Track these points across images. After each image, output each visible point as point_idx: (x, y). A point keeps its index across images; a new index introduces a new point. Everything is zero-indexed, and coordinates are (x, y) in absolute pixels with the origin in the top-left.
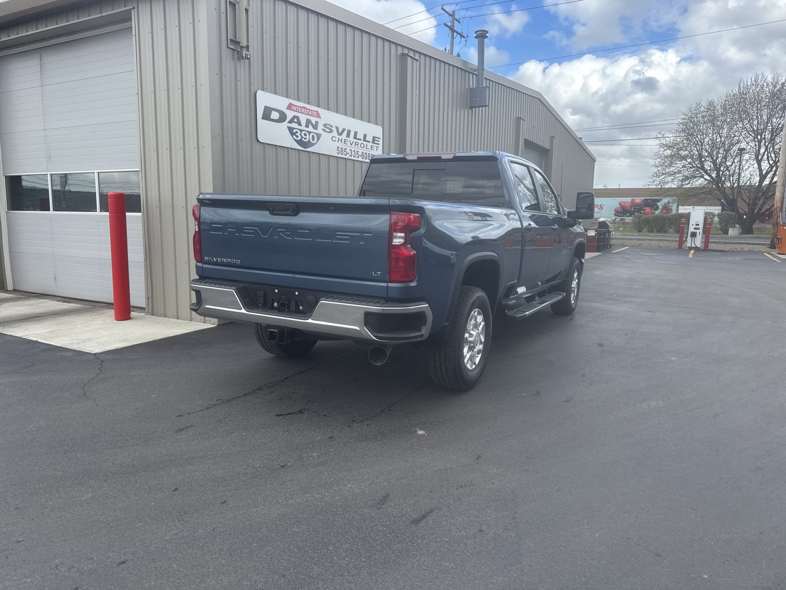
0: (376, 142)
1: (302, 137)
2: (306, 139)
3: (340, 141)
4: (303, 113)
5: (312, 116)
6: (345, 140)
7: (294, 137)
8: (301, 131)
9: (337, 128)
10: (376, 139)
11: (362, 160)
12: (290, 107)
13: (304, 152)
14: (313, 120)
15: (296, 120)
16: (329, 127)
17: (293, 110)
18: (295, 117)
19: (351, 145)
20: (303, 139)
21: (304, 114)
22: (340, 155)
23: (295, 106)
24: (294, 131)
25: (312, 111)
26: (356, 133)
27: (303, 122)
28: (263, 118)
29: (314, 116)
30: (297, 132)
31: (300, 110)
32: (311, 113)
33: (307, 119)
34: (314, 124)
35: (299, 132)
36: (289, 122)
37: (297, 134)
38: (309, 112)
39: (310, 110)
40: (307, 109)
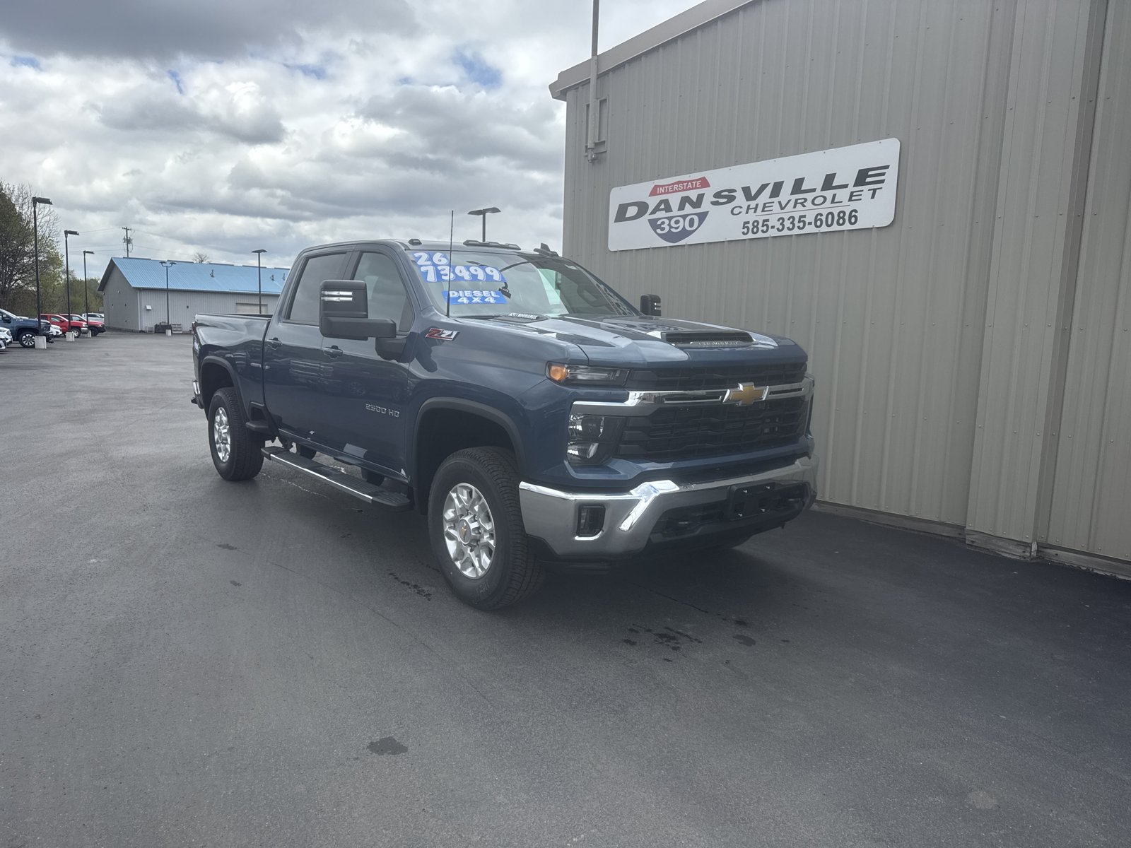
0: (868, 180)
1: (671, 227)
2: (678, 228)
3: (751, 211)
4: (676, 191)
5: (693, 189)
6: (765, 204)
7: (659, 231)
8: (670, 219)
9: (746, 190)
10: (870, 173)
11: (816, 230)
13: (674, 248)
14: (693, 195)
15: (662, 206)
16: (728, 193)
17: (660, 194)
18: (661, 202)
19: (782, 208)
20: (673, 230)
21: (679, 191)
22: (750, 236)
23: (662, 186)
24: (659, 223)
25: (691, 181)
26: (798, 183)
27: (674, 204)
28: (616, 221)
29: (696, 188)
30: (663, 223)
31: (670, 189)
32: (690, 186)
33: (682, 197)
34: (695, 201)
35: (667, 222)
36: (651, 214)
37: (662, 226)
38: (686, 186)
39: (688, 182)
40: (683, 182)
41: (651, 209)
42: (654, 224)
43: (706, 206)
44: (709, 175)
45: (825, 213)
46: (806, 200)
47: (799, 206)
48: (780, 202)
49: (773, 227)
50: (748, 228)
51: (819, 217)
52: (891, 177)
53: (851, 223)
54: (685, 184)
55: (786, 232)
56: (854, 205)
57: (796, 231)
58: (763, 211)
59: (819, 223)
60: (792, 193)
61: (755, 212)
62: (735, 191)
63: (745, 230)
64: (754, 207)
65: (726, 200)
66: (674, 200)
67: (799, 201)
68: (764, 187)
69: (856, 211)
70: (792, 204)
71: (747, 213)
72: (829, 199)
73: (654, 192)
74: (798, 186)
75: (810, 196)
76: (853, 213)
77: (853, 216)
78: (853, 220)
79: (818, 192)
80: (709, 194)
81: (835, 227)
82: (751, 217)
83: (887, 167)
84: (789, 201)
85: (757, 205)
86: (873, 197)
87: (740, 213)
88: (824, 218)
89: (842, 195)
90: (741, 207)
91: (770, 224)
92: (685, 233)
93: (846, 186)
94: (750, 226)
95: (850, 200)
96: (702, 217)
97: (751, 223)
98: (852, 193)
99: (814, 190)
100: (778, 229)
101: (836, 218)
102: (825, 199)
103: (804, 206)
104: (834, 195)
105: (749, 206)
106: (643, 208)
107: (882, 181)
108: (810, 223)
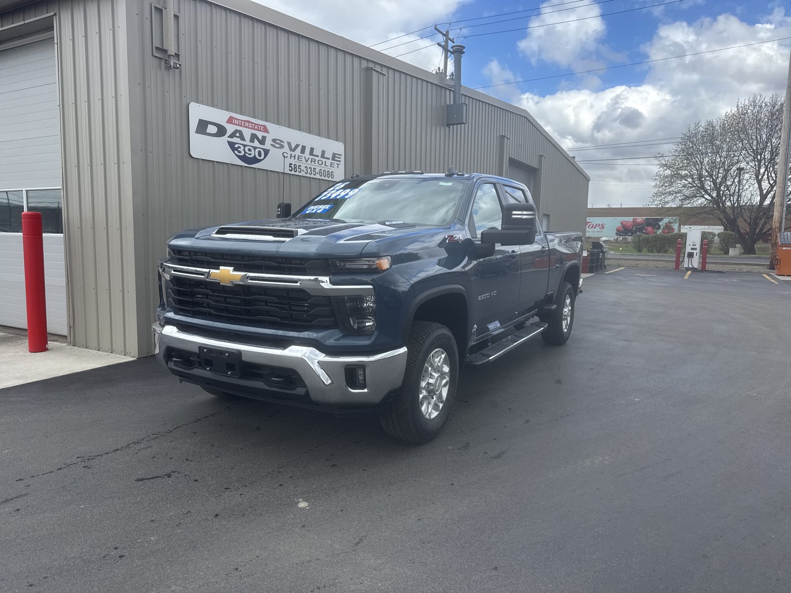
0: (336, 159)
2: (250, 154)
3: (293, 158)
4: (246, 127)
5: (258, 130)
6: (299, 156)
7: (236, 152)
8: (245, 146)
9: (289, 144)
10: (336, 156)
12: (230, 120)
13: (248, 168)
14: (260, 135)
15: (238, 135)
16: (279, 142)
17: (234, 124)
18: (236, 131)
19: (307, 161)
20: (247, 155)
21: (249, 128)
22: (293, 172)
23: (237, 119)
24: (236, 146)
25: (258, 125)
26: (312, 150)
27: (247, 136)
28: (196, 132)
29: (260, 131)
31: (242, 124)
32: (256, 127)
33: (252, 134)
35: (242, 148)
36: (229, 137)
37: (238, 149)
38: (254, 126)
39: (255, 124)
40: (252, 123)
41: (228, 134)
42: (232, 145)
43: (267, 146)
44: (269, 125)
48: (305, 157)
49: (302, 171)
50: (291, 167)
51: (321, 171)
56: (332, 169)
58: (298, 159)
59: (320, 174)
60: (310, 154)
61: (295, 159)
62: (283, 142)
65: (279, 146)
66: (247, 133)
67: (313, 160)
68: (298, 146)
69: (333, 172)
70: (310, 160)
71: (290, 158)
75: (317, 159)
78: (332, 176)
79: (320, 158)
80: (269, 138)
81: (326, 178)
82: (292, 161)
83: (341, 155)
85: (295, 155)
86: (338, 167)
87: (287, 157)
90: (287, 154)
91: (301, 168)
93: (330, 159)
95: (331, 166)
96: (266, 151)
97: (293, 165)
98: (331, 163)
99: (318, 156)
100: (305, 173)
101: (326, 174)
102: (322, 162)
104: (326, 162)
105: (291, 154)
107: (341, 161)
108: (317, 173)
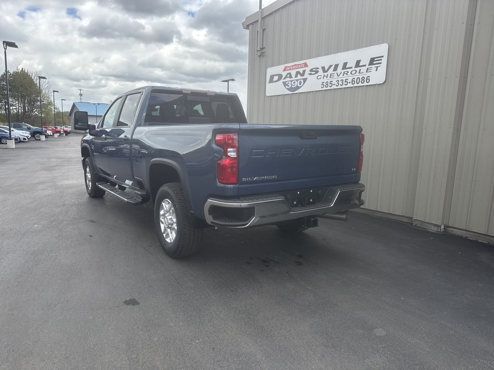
0: (375, 62)
1: (292, 85)
2: (294, 85)
3: (325, 78)
4: (294, 69)
5: (301, 68)
6: (331, 74)
7: (287, 87)
8: (291, 81)
9: (323, 68)
10: (375, 59)
11: (352, 86)
13: (293, 94)
14: (301, 70)
15: (288, 76)
16: (315, 70)
17: (287, 70)
18: (288, 74)
19: (338, 76)
20: (293, 86)
22: (325, 88)
23: (288, 67)
24: (287, 83)
25: (300, 64)
26: (345, 64)
28: (269, 83)
29: (302, 67)
30: (289, 83)
31: (291, 68)
32: (300, 66)
33: (297, 72)
34: (302, 73)
35: (290, 82)
36: (283, 79)
37: (288, 85)
39: (299, 65)
40: (297, 65)
42: (285, 84)
43: (306, 75)
44: (308, 61)
45: (356, 78)
46: (348, 72)
47: (345, 75)
48: (337, 73)
49: (334, 84)
50: (324, 85)
51: (354, 80)
52: (384, 61)
53: (367, 82)
54: (298, 66)
55: (340, 87)
56: (368, 74)
57: (344, 86)
58: (330, 77)
59: (353, 82)
60: (343, 69)
61: (327, 78)
62: (318, 68)
63: (323, 86)
64: (326, 75)
65: (315, 73)
66: (293, 73)
67: (345, 73)
68: (331, 66)
69: (369, 77)
70: (342, 74)
71: (323, 78)
72: (358, 72)
73: (285, 70)
74: (345, 66)
75: (350, 70)
76: (368, 78)
77: (368, 79)
78: (368, 81)
79: (353, 69)
80: (308, 70)
81: (360, 84)
82: (325, 80)
83: (383, 57)
84: (341, 72)
85: (328, 75)
86: (376, 70)
87: (321, 78)
88: (355, 80)
89: (364, 69)
90: (321, 76)
91: (333, 83)
92: (298, 88)
93: (365, 66)
94: (325, 84)
95: (367, 72)
96: (305, 80)
98: (368, 68)
99: (351, 68)
100: (336, 86)
101: (361, 80)
102: (356, 71)
103: (347, 75)
104: (360, 70)
105: (324, 75)
106: (280, 76)
107: (381, 63)
108: (350, 83)
